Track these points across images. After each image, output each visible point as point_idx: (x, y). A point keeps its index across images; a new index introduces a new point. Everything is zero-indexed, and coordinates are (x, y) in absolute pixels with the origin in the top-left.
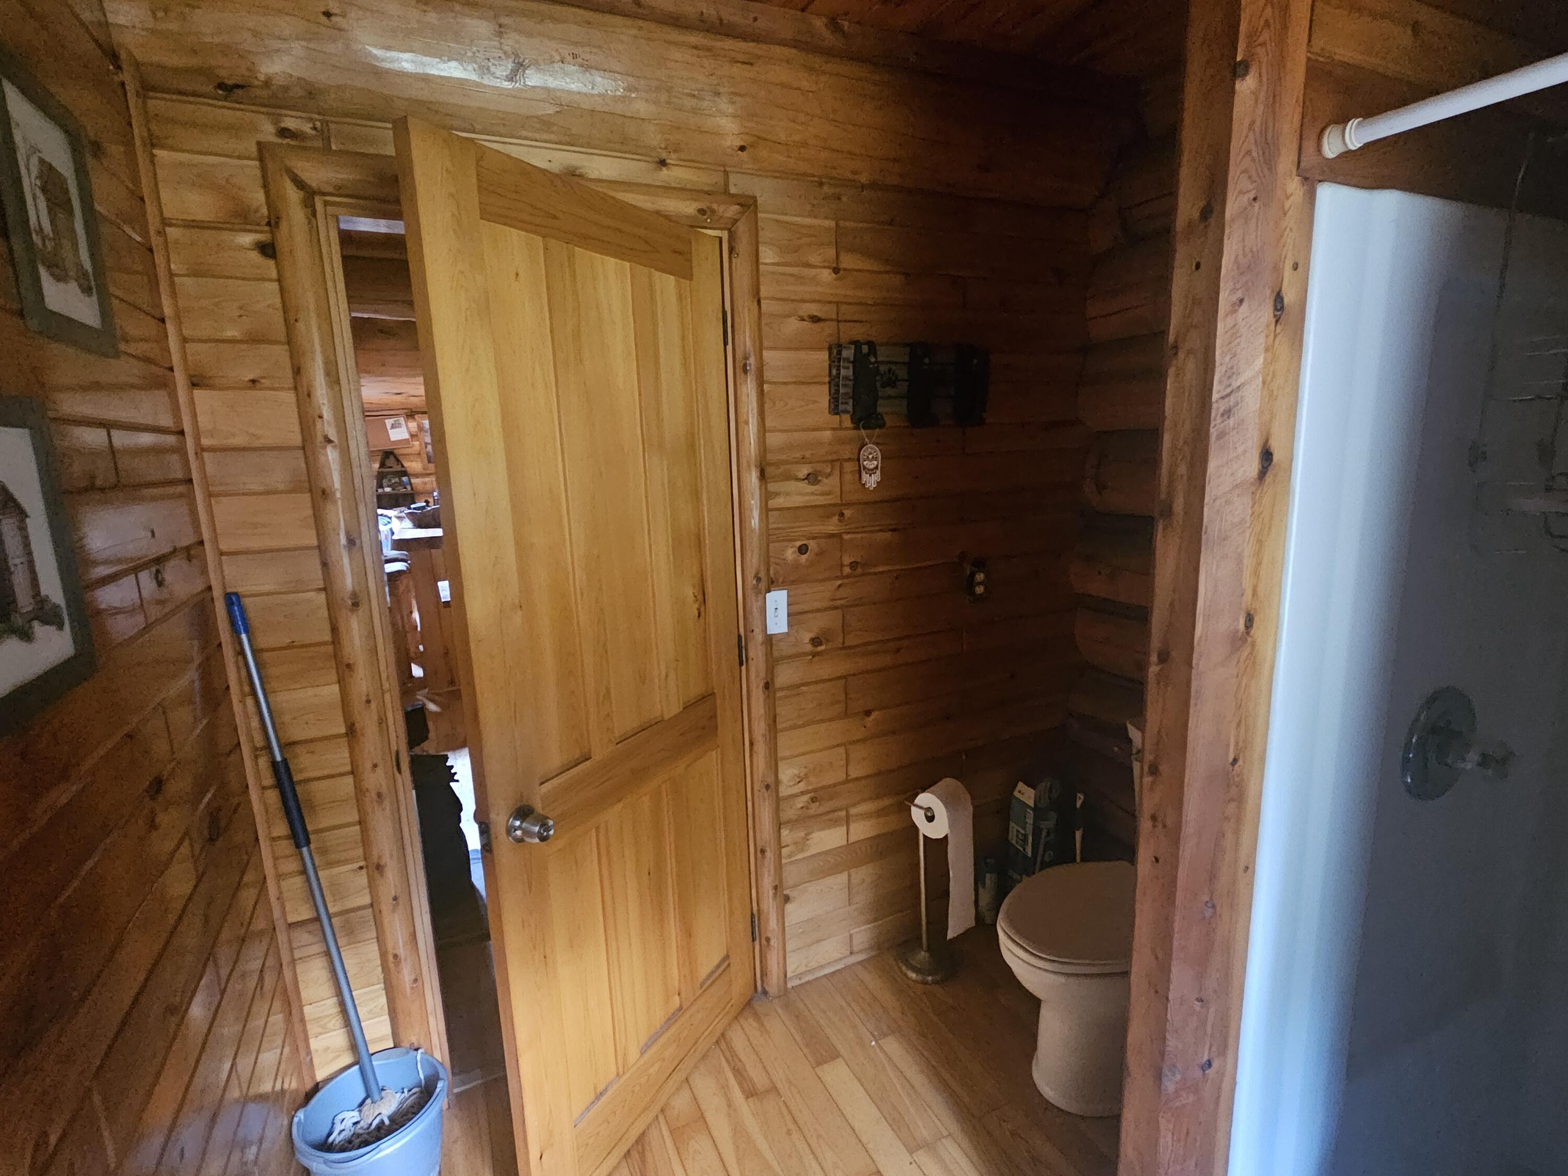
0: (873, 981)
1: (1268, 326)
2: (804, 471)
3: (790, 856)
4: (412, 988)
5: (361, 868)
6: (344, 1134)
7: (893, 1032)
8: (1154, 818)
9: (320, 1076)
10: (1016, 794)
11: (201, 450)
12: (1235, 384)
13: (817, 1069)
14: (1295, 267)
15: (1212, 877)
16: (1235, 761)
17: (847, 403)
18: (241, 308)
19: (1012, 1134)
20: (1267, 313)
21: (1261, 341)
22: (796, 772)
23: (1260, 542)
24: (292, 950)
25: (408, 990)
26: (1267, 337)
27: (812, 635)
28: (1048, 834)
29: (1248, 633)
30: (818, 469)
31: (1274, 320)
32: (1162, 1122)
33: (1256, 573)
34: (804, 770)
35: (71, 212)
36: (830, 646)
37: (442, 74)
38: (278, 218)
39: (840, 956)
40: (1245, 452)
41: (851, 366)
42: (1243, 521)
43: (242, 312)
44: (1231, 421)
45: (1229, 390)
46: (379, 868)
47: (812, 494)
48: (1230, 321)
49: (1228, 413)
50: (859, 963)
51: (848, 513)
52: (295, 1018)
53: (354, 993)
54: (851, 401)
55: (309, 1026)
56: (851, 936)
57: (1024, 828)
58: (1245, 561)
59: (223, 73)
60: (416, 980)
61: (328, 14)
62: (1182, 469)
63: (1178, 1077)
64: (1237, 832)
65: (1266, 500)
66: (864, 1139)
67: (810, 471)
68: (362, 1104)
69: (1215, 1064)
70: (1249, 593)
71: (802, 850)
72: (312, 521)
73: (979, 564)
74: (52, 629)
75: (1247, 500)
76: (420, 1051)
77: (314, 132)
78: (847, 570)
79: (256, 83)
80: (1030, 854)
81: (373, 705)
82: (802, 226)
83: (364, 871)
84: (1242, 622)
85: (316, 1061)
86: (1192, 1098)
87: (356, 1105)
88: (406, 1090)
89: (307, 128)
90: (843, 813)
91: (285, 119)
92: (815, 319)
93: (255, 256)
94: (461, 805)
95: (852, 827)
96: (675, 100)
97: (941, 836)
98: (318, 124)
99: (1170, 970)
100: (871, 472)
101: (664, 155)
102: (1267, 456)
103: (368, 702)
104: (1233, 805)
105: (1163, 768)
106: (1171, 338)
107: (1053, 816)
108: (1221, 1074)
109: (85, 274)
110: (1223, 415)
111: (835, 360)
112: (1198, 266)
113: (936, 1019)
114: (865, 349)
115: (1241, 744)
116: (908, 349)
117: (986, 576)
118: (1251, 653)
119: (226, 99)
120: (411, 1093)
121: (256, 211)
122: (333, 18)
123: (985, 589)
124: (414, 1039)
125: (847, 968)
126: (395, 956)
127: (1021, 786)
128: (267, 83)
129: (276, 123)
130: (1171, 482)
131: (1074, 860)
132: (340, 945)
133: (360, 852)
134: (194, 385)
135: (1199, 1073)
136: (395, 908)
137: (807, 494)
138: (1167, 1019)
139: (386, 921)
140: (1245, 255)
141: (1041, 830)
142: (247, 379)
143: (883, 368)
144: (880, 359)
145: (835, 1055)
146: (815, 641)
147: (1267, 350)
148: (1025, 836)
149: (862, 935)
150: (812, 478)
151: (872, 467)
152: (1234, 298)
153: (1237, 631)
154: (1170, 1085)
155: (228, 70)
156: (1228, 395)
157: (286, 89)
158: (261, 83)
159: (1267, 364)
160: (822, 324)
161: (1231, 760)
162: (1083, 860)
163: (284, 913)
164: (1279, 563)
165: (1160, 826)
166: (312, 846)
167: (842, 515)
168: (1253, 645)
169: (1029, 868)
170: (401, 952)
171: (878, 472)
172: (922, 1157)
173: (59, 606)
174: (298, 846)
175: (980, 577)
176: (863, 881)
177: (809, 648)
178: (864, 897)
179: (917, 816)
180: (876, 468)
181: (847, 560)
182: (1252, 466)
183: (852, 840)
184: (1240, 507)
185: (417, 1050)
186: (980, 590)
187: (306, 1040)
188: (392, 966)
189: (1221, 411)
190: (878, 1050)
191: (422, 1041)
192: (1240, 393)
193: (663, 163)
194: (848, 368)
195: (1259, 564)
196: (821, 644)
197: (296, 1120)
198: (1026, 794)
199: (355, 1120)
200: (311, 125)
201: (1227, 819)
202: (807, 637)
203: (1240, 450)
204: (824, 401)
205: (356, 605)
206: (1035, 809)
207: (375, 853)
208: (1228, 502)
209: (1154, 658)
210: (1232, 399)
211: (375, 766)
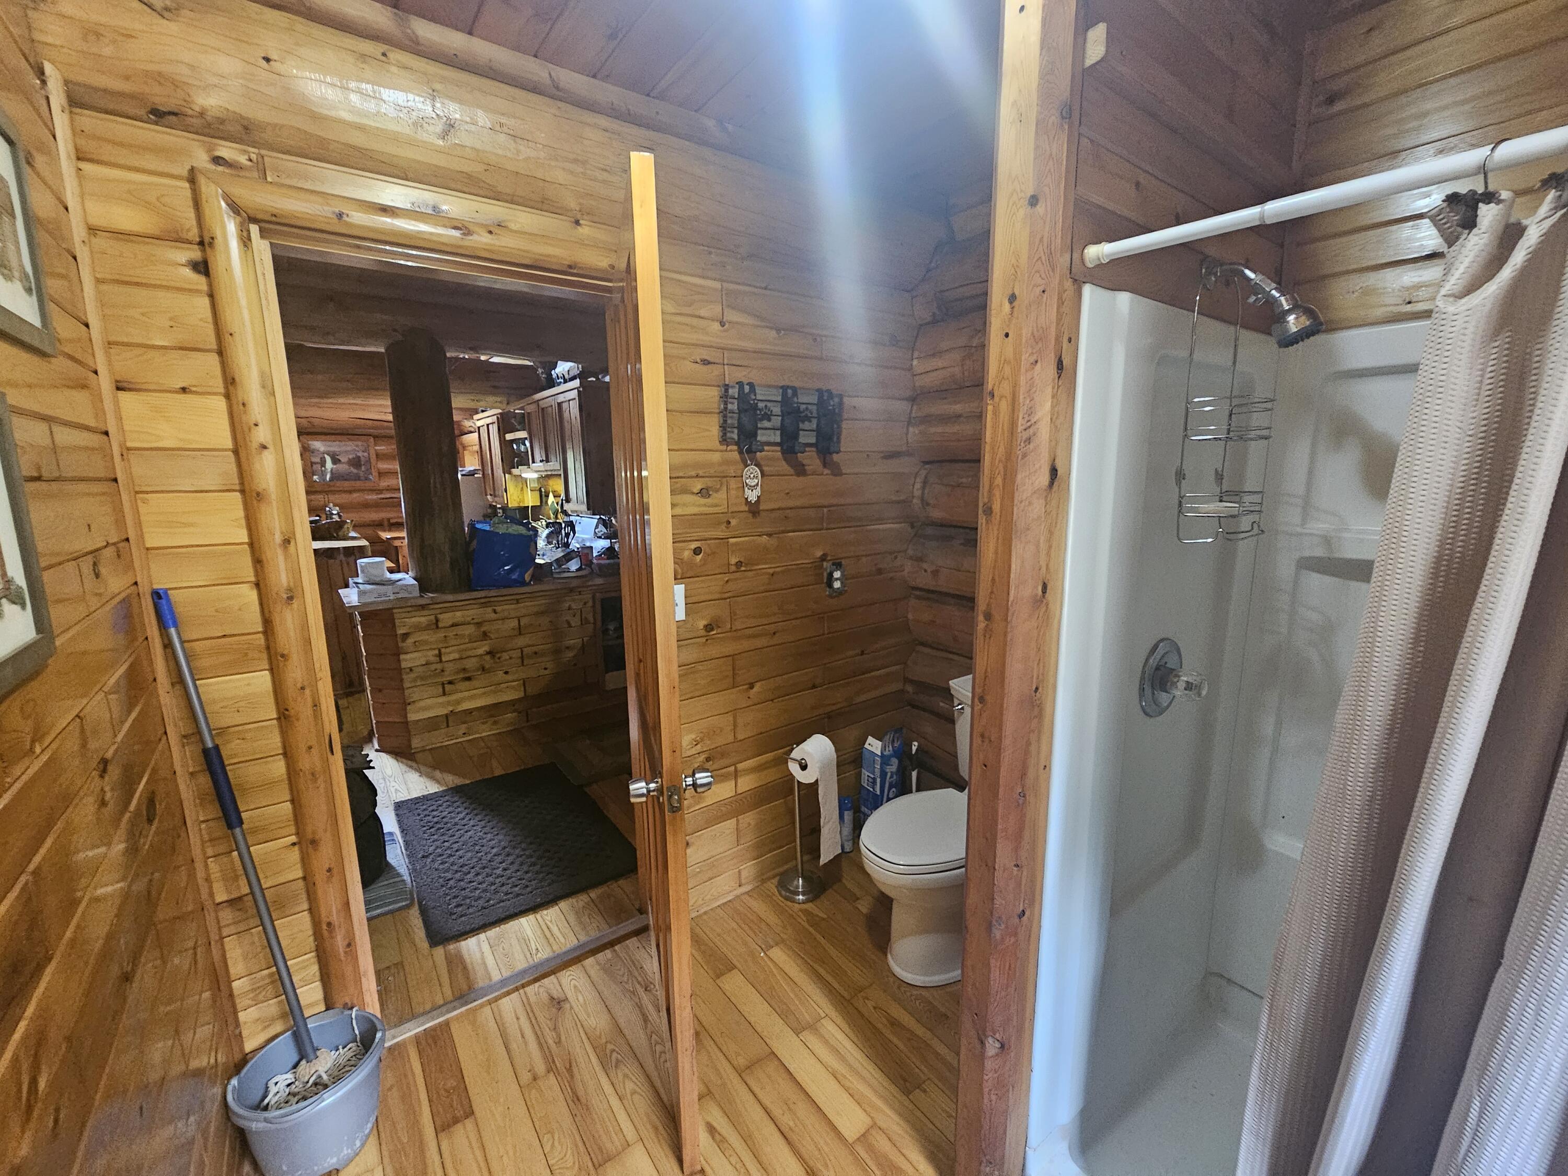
0: (759, 907)
1: (1054, 380)
2: (698, 486)
3: (689, 808)
4: (346, 953)
5: (294, 844)
6: (279, 1095)
7: (777, 944)
8: (982, 736)
9: (249, 1046)
10: (866, 746)
11: (126, 451)
12: (1033, 421)
13: (718, 981)
14: (1070, 340)
15: (1023, 775)
16: (1037, 689)
17: (733, 432)
18: (171, 319)
19: (875, 1008)
20: (1052, 370)
21: (1049, 391)
22: (693, 737)
23: (1051, 533)
24: (220, 928)
25: (342, 954)
26: (1053, 388)
27: (704, 622)
28: (891, 777)
29: (1044, 596)
30: (710, 484)
31: (1057, 376)
32: (993, 962)
33: (1048, 554)
34: (701, 735)
35: (13, 215)
36: (719, 630)
37: (378, 125)
38: (212, 238)
39: (731, 889)
40: (1040, 467)
41: (736, 402)
42: (1039, 517)
43: (172, 323)
44: (1031, 446)
45: (1029, 424)
46: (314, 842)
47: (705, 505)
48: (1029, 376)
49: (1029, 440)
50: (747, 893)
51: (733, 522)
52: (224, 993)
53: (289, 963)
54: (736, 431)
55: (238, 1001)
56: (739, 872)
57: (873, 773)
58: (1041, 545)
59: (157, 100)
60: (349, 945)
61: (267, 60)
62: (999, 481)
63: (1003, 926)
64: (1039, 740)
65: (1054, 503)
66: (759, 1030)
67: (703, 486)
68: (295, 1066)
69: (1027, 913)
70: (1044, 569)
71: (699, 803)
72: (243, 522)
73: (838, 566)
74: (16, 608)
75: (1042, 501)
76: (354, 1010)
77: (249, 163)
78: (733, 568)
79: (190, 112)
80: (878, 793)
81: (307, 691)
82: (695, 285)
83: (296, 848)
84: (1040, 588)
85: (245, 1033)
86: (1013, 940)
87: (290, 1066)
88: (340, 1047)
89: (243, 159)
90: (732, 768)
91: (221, 148)
92: (706, 362)
93: (188, 272)
94: (376, 790)
95: (739, 781)
96: (588, 172)
97: (813, 781)
98: (254, 157)
99: (995, 847)
100: (752, 488)
101: (579, 216)
102: (1054, 472)
103: (303, 688)
104: (1036, 721)
105: (988, 698)
106: (990, 387)
107: (895, 761)
108: (1030, 920)
109: (26, 276)
110: (1025, 442)
111: (725, 397)
112: (1007, 335)
113: (811, 929)
114: (747, 388)
115: (1041, 677)
116: (781, 391)
117: (842, 575)
118: (1046, 611)
119: (156, 123)
120: (346, 1049)
121: (188, 230)
122: (272, 63)
123: (842, 583)
124: (347, 1000)
125: (737, 897)
126: (329, 924)
127: (870, 739)
128: (202, 114)
129: (210, 150)
130: (990, 491)
131: (911, 792)
132: (274, 917)
133: (293, 829)
134: (120, 387)
135: (1017, 920)
136: (329, 879)
137: (699, 506)
138: (994, 884)
139: (320, 892)
140: (1038, 331)
141: (886, 773)
142: (178, 386)
143: (761, 405)
144: (759, 397)
145: (731, 967)
146: (709, 628)
147: (1053, 397)
148: (874, 779)
149: (748, 869)
150: (704, 493)
151: (753, 484)
152: (1032, 359)
153: (1037, 595)
154: (997, 934)
155: (163, 98)
156: (1029, 427)
157: (222, 121)
158: (195, 114)
159: (1053, 407)
160: (710, 366)
161: (1034, 688)
162: (918, 790)
163: (211, 895)
164: (1062, 548)
165: (987, 741)
166: (244, 826)
167: (729, 523)
168: (1047, 605)
169: (876, 803)
170: (335, 919)
171: (759, 488)
172: (807, 1036)
173: (21, 588)
174: (230, 826)
175: (837, 574)
176: (749, 824)
177: (703, 633)
178: (749, 838)
179: (794, 768)
180: (757, 485)
181: (733, 560)
182: (1043, 478)
183: (739, 792)
184: (1038, 506)
185: (351, 1008)
186: (837, 585)
187: (235, 1013)
188: (326, 934)
189: (1024, 438)
190: (765, 958)
191: (355, 1002)
192: (1037, 426)
193: (577, 223)
194: (733, 403)
195: (1050, 547)
196: (712, 630)
197: (230, 1088)
198: (874, 745)
199: (289, 1081)
200: (247, 157)
201: (1033, 731)
202: (702, 623)
203: (1037, 466)
204: (715, 431)
205: (290, 598)
206: (882, 756)
207: (309, 829)
208: (1030, 503)
209: (981, 618)
210: (1031, 430)
211: (310, 748)
